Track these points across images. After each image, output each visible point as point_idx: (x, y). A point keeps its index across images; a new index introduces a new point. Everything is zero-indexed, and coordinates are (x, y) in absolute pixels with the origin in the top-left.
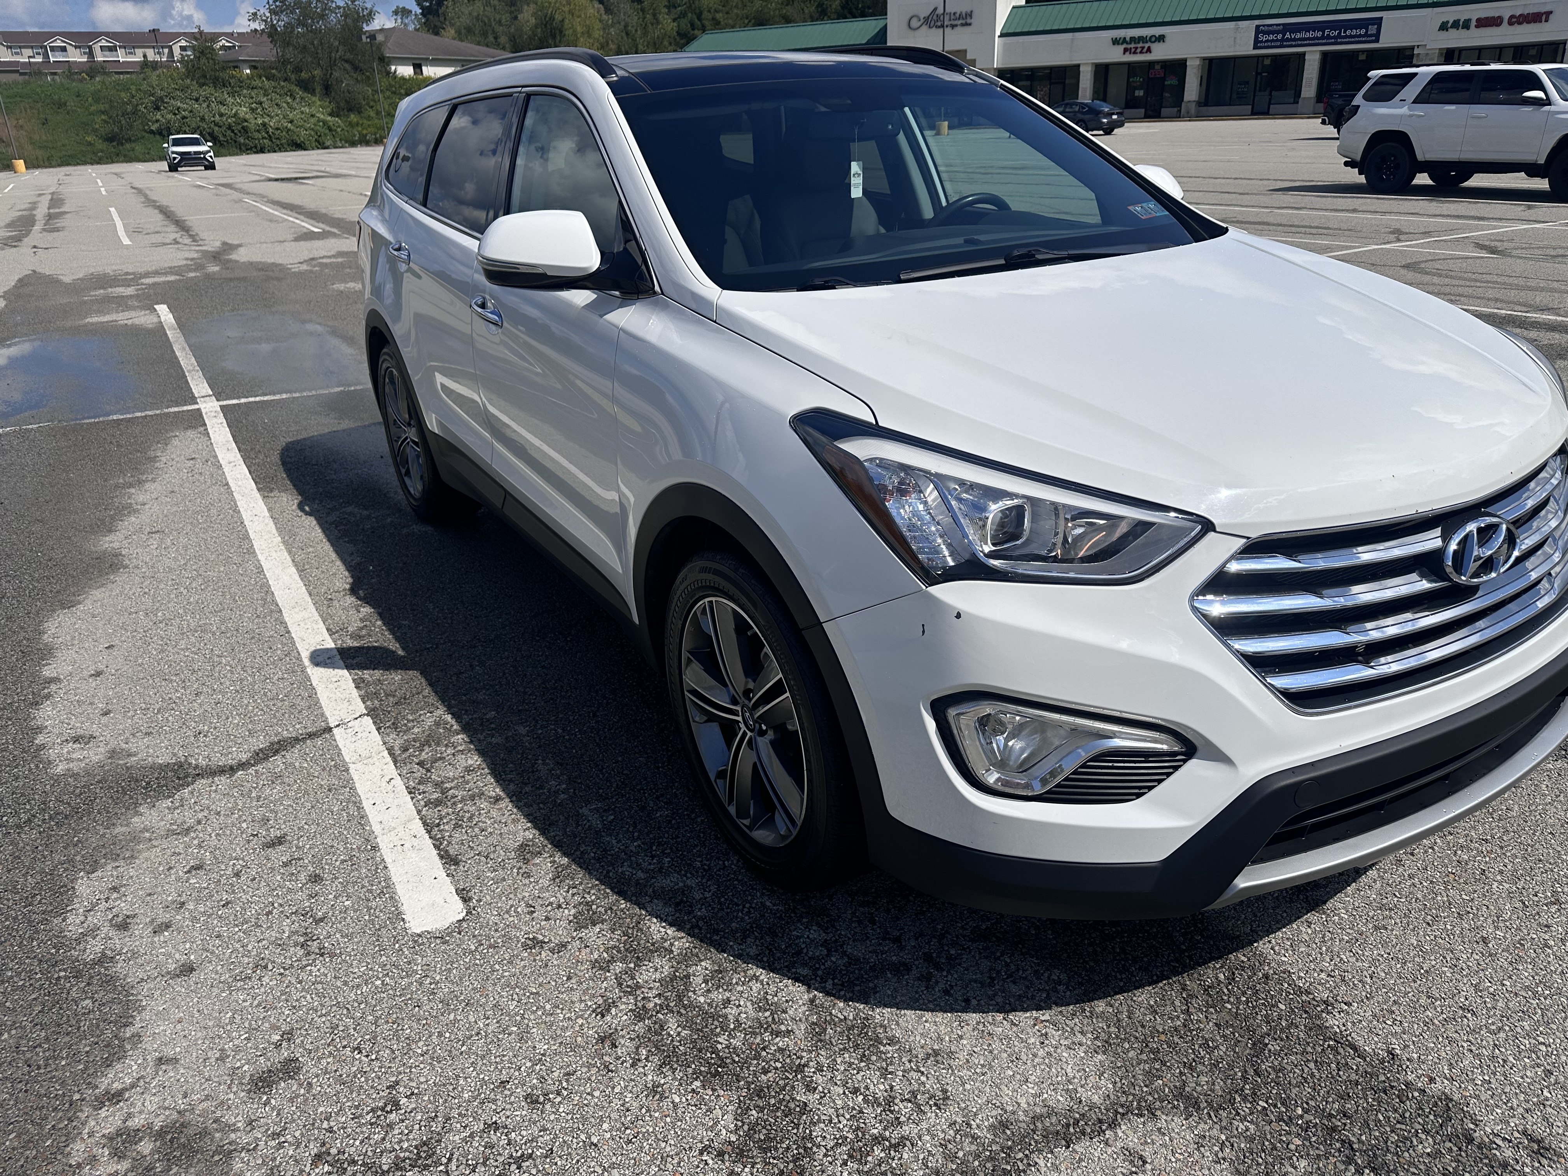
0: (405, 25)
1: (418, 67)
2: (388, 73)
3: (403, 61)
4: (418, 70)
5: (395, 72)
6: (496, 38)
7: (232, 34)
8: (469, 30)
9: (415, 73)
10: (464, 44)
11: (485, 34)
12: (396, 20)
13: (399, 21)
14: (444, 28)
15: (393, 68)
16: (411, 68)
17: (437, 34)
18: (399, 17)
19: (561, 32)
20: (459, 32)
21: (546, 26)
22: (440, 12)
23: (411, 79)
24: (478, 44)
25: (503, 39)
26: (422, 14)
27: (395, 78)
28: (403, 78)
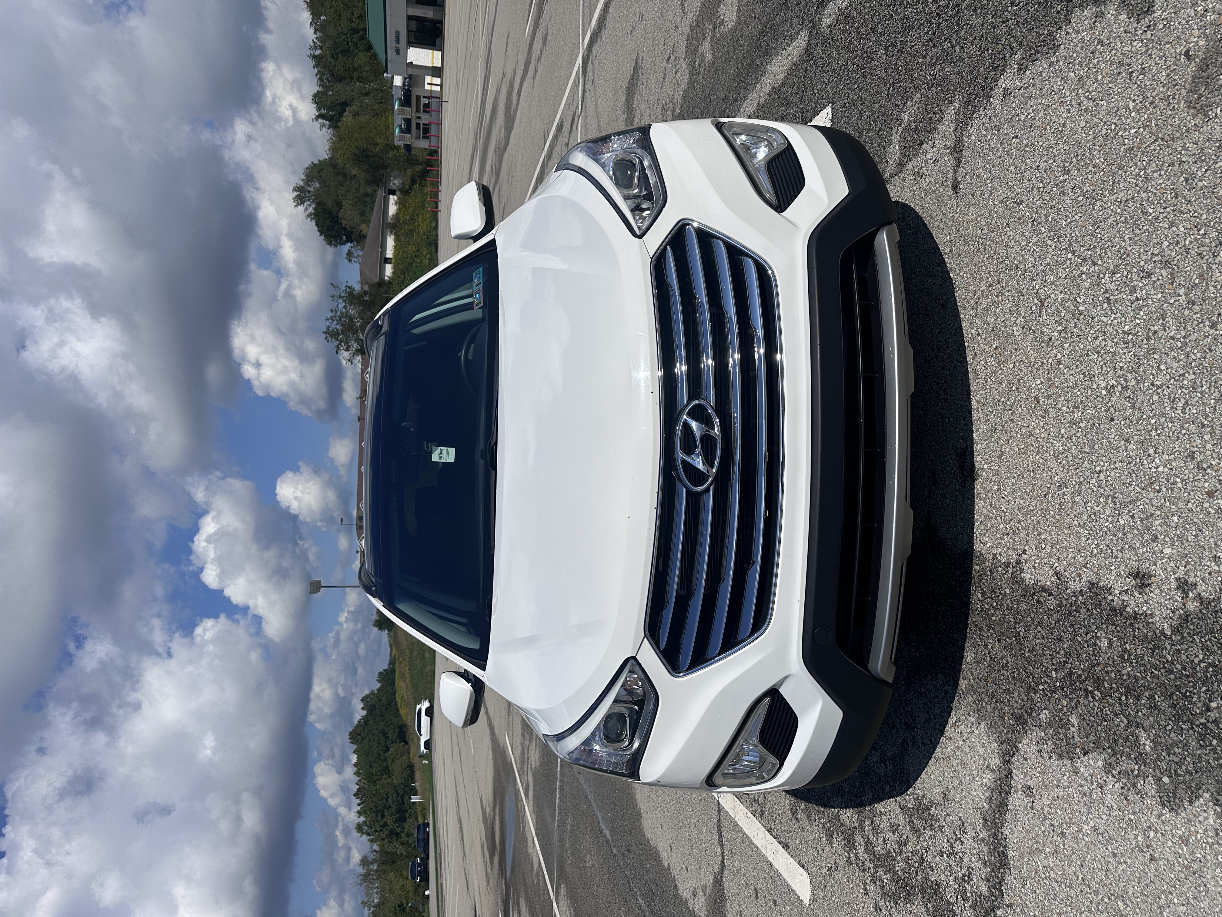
0: (358, 256)
1: (387, 261)
2: (390, 282)
3: (382, 271)
4: (389, 261)
5: (388, 277)
6: (368, 195)
7: (362, 369)
8: (362, 214)
9: (390, 263)
10: (373, 219)
11: (365, 203)
12: (355, 262)
13: (355, 259)
14: (361, 231)
15: (386, 278)
16: (387, 265)
17: (365, 237)
18: (353, 259)
19: (364, 150)
20: (364, 221)
21: (360, 161)
22: (349, 230)
23: (394, 268)
24: (372, 209)
25: (369, 190)
26: (351, 243)
27: (393, 279)
28: (394, 273)
